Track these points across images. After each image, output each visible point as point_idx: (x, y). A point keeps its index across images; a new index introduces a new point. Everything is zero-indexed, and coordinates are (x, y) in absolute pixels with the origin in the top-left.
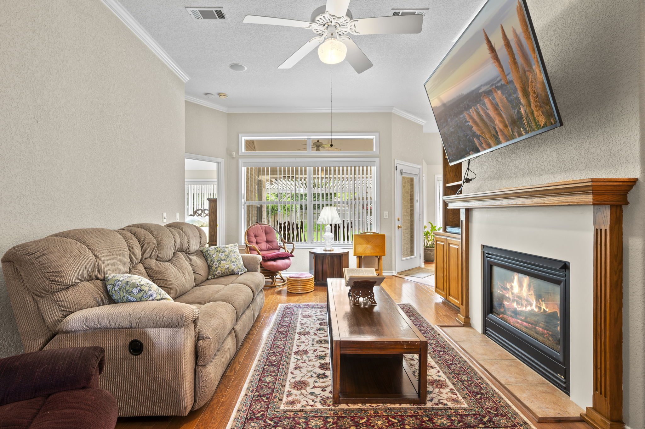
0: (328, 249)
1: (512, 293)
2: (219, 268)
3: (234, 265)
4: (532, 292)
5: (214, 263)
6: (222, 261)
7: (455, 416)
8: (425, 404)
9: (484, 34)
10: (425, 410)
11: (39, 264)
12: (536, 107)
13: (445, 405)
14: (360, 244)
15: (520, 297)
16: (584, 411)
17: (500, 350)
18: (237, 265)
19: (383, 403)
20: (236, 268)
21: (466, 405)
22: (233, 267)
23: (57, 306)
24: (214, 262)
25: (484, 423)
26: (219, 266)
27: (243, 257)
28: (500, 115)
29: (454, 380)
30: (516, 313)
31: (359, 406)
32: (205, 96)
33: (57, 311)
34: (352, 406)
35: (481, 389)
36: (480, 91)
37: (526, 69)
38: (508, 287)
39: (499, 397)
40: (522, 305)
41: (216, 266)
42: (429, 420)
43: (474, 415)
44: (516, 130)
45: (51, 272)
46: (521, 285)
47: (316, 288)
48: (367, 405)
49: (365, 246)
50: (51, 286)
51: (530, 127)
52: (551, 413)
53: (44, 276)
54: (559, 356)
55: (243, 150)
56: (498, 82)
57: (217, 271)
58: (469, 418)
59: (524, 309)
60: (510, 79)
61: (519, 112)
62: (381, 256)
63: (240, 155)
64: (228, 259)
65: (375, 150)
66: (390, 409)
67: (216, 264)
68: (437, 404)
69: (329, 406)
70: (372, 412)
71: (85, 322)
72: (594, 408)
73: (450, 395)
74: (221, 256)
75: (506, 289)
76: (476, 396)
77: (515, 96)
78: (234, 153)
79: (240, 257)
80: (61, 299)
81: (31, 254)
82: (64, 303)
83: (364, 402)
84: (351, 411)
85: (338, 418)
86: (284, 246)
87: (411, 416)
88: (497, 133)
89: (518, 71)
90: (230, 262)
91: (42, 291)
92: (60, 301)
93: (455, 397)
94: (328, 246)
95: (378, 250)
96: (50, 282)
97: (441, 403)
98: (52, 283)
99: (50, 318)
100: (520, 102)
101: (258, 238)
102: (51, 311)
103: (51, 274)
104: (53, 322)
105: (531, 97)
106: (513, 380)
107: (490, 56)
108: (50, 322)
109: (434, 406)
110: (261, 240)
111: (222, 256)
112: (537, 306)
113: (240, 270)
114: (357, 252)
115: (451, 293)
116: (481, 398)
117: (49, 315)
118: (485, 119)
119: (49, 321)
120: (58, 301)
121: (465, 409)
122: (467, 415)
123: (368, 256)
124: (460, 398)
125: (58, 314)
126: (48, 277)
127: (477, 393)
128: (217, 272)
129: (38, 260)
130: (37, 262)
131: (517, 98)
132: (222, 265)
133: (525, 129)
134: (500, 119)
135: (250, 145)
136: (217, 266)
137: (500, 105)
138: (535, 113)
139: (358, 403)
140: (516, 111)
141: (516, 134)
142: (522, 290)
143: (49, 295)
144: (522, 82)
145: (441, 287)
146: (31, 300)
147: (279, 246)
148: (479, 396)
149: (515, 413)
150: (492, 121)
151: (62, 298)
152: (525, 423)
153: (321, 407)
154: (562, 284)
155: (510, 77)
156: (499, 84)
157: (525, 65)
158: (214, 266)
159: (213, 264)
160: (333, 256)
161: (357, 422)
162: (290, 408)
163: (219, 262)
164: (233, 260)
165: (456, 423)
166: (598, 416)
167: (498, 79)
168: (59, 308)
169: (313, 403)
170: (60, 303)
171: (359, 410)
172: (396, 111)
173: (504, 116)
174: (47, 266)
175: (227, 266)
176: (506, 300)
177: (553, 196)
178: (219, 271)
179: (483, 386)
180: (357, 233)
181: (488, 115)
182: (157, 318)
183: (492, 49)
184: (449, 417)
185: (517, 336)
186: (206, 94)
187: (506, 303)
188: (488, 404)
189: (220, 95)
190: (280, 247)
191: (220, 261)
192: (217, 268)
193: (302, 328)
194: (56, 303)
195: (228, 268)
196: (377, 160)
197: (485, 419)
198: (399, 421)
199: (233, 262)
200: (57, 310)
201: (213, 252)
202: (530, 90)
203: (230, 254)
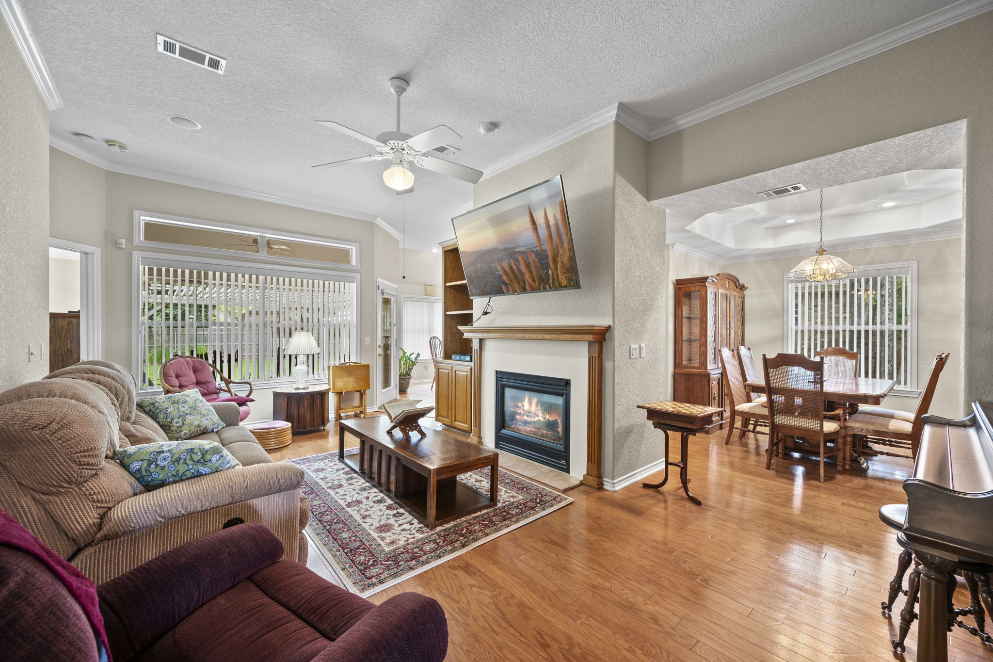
0: (301, 387)
1: (523, 410)
2: (184, 427)
3: (207, 419)
4: (539, 408)
5: (174, 421)
6: (186, 416)
7: (520, 505)
8: (497, 506)
9: (528, 209)
10: (500, 509)
11: (60, 441)
12: (561, 272)
13: (509, 501)
14: (340, 377)
15: (530, 412)
16: (582, 478)
17: (514, 457)
18: (211, 419)
19: (468, 515)
20: (210, 424)
21: (522, 497)
22: (206, 423)
23: (90, 503)
24: (172, 419)
25: (539, 503)
26: (183, 424)
27: (214, 407)
28: (531, 272)
29: (503, 485)
30: (526, 423)
31: (452, 524)
32: (75, 137)
33: (91, 510)
34: (447, 526)
35: (523, 485)
36: (516, 250)
37: (559, 245)
38: (520, 405)
39: (536, 485)
40: (531, 417)
41: (178, 425)
42: (507, 514)
43: (531, 501)
44: (542, 285)
45: (80, 452)
46: (530, 403)
47: (295, 438)
48: (457, 520)
49: (346, 379)
50: (81, 473)
51: (554, 285)
52: (566, 486)
53: (71, 459)
54: (561, 448)
55: (142, 238)
56: (534, 247)
57: (181, 431)
58: (529, 503)
59: (532, 419)
60: (545, 248)
61: (547, 273)
62: (365, 391)
63: (135, 244)
64: (196, 412)
65: (354, 262)
66: (476, 517)
67: (177, 422)
68: (504, 503)
69: (428, 532)
70: (466, 523)
71: (159, 511)
72: (588, 474)
73: (507, 495)
74: (184, 409)
75: (518, 407)
76: (523, 490)
77: (546, 261)
78: (124, 241)
79: (212, 408)
80: (96, 491)
81: (41, 427)
82: (101, 496)
83: (453, 520)
84: (449, 529)
85: (444, 536)
86: (228, 388)
87: (494, 516)
88: (525, 284)
89: (552, 245)
90: (199, 416)
91: (63, 484)
92: (94, 493)
93: (511, 494)
94: (301, 383)
95: (361, 383)
96: (81, 467)
97: (506, 501)
98: (83, 468)
99: (81, 522)
100: (549, 266)
101: (182, 379)
102: (80, 512)
103: (82, 454)
104: (85, 528)
105: (559, 265)
106: (534, 474)
107: (531, 226)
108: (80, 530)
109: (504, 504)
110: (187, 381)
111: (186, 409)
112: (542, 417)
113: (216, 425)
114: (336, 388)
115: (458, 418)
116: (527, 490)
117: (78, 518)
118: (516, 272)
119: (79, 528)
120: (90, 495)
121: (523, 499)
122: (527, 502)
123: (350, 391)
124: (515, 494)
125: (93, 514)
126: (78, 460)
127: (523, 488)
128: (182, 433)
129: (57, 435)
130: (56, 439)
131: (547, 263)
132: (187, 421)
133: (550, 286)
134: (530, 275)
135: (153, 232)
136: (181, 424)
137: (532, 264)
138: (560, 276)
139: (449, 522)
140: (545, 272)
141: (541, 288)
142: (531, 407)
143: (73, 489)
144: (554, 252)
145: (445, 414)
146: (32, 503)
147: (218, 389)
148: (525, 489)
149: (550, 492)
150: (522, 274)
151: (96, 488)
152: (559, 495)
153: (422, 536)
154: (564, 396)
155: (545, 247)
156: (535, 249)
157: (558, 242)
158: (175, 424)
159: (171, 423)
160: (313, 395)
161: (461, 533)
162: (395, 547)
163: (182, 418)
164: (204, 412)
165: (524, 509)
166: (591, 478)
167: (535, 245)
168: (94, 504)
169: (412, 536)
170: (94, 496)
171: (455, 526)
172: (380, 222)
173: (534, 274)
174: (74, 444)
175: (196, 423)
176: (518, 415)
177: (567, 334)
178: (185, 431)
179: (523, 482)
180: (337, 364)
181: (519, 270)
182: (271, 483)
183: (533, 222)
184: (517, 507)
185: (528, 442)
186: (77, 134)
187: (518, 417)
188: (533, 492)
189: (110, 143)
190: (221, 389)
191: (183, 416)
192: (180, 427)
193: (328, 483)
194: (89, 497)
195: (199, 426)
196: (358, 276)
197: (538, 501)
198: (489, 522)
199: (204, 415)
200: (90, 508)
201: (166, 405)
202: (559, 259)
203: (197, 405)
